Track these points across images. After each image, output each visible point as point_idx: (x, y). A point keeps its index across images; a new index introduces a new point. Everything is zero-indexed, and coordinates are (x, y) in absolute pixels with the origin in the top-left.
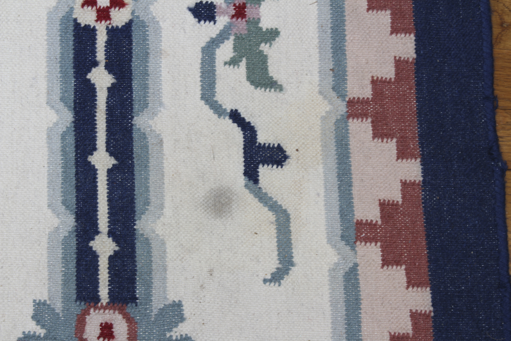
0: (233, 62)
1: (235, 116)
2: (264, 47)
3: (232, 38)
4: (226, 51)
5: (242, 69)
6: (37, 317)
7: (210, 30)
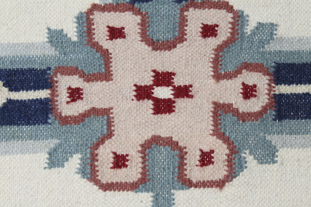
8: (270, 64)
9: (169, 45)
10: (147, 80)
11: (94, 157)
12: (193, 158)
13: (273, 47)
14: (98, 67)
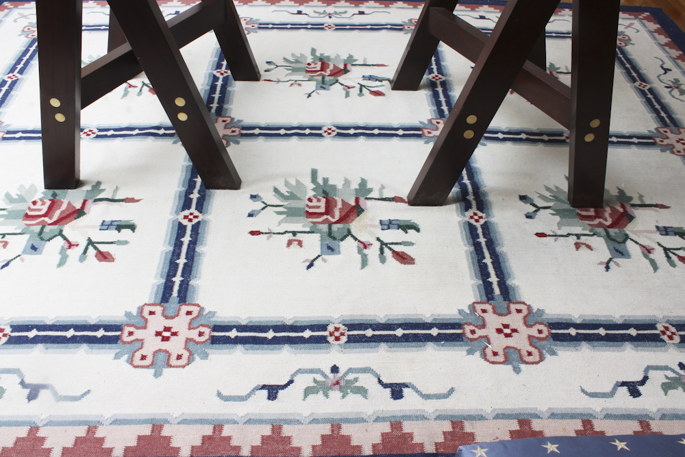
0: (315, 381)
1: (291, 382)
2: (321, 392)
3: (325, 380)
4: (319, 378)
5: (312, 384)
6: (210, 312)
7: (328, 371)
8: (212, 325)
9: (172, 318)
10: (161, 329)
11: (133, 356)
12: (174, 357)
13: (214, 319)
14: (142, 324)
